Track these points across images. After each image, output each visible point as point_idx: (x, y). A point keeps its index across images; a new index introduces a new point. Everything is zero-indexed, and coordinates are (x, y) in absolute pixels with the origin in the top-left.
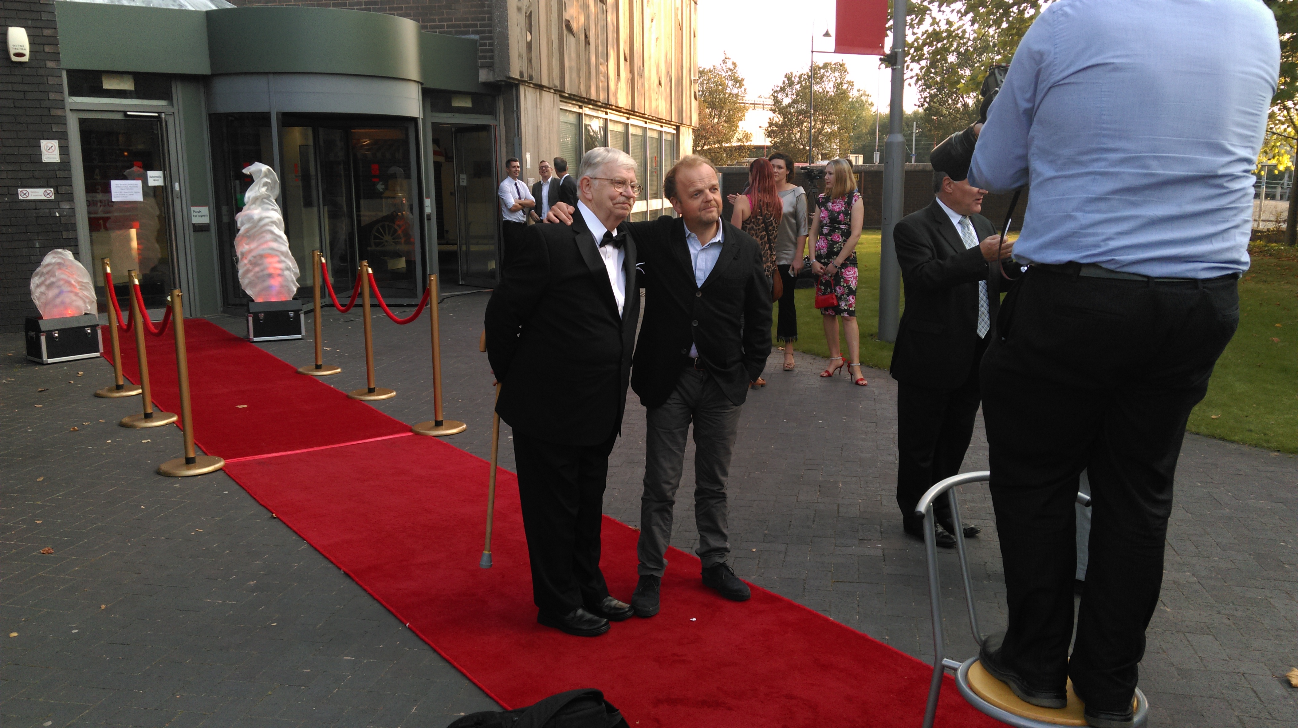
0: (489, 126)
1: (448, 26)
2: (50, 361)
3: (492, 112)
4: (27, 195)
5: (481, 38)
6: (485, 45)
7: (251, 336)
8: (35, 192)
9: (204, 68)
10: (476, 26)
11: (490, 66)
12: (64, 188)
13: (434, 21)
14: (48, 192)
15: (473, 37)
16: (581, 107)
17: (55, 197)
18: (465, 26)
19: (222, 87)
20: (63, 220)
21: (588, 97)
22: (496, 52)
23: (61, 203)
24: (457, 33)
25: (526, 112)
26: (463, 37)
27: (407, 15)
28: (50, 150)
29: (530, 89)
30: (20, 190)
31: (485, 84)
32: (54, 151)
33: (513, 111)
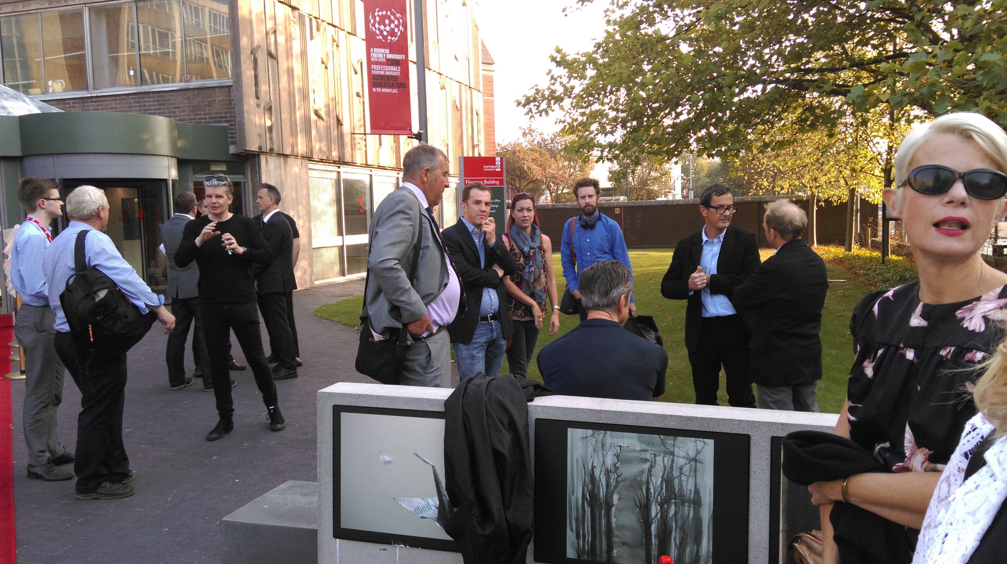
0: (240, 182)
1: (209, 118)
3: (243, 173)
5: (230, 125)
6: (232, 129)
9: (17, 152)
10: (226, 117)
11: (234, 143)
13: (200, 115)
15: (225, 124)
18: (220, 117)
22: (237, 134)
24: (215, 122)
25: (268, 172)
26: (218, 124)
29: (272, 157)
31: (233, 155)
33: (256, 172)
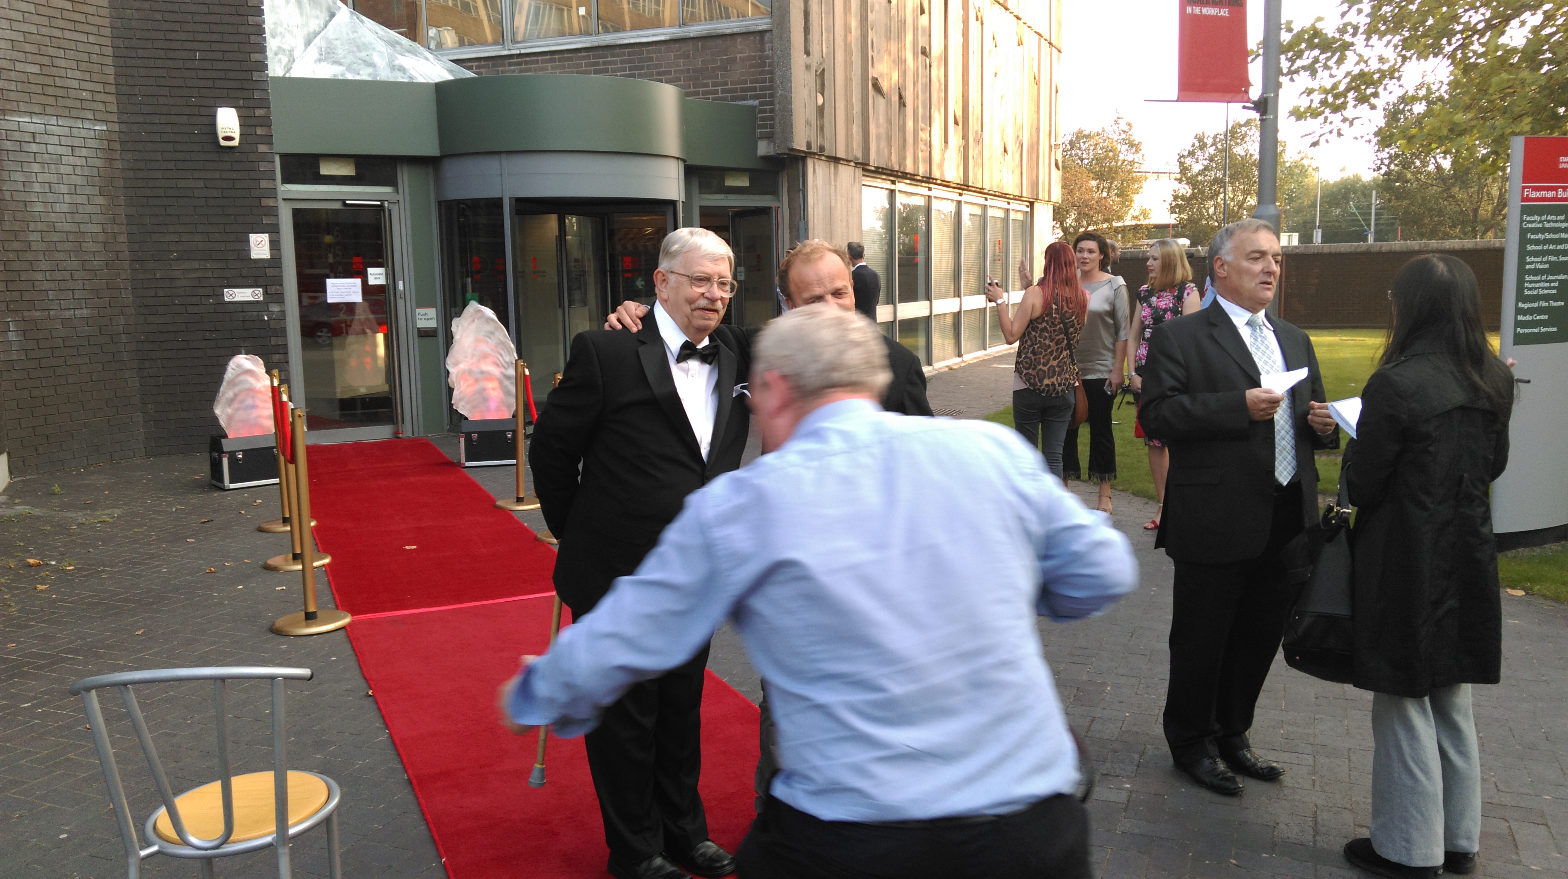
0: (770, 208)
1: (723, 91)
2: (233, 486)
3: (774, 192)
4: (233, 295)
5: (761, 104)
6: (765, 111)
7: (463, 461)
8: (242, 293)
9: (432, 149)
10: (755, 89)
11: (770, 137)
12: (273, 288)
13: (707, 85)
14: (257, 292)
15: (751, 102)
16: (893, 182)
17: (264, 298)
18: (743, 90)
19: (451, 169)
20: (273, 324)
21: (902, 170)
22: (777, 120)
23: (270, 305)
24: (734, 98)
25: (815, 190)
26: (740, 103)
27: (668, 82)
28: (260, 245)
29: (821, 163)
30: (226, 290)
31: (765, 158)
32: (264, 246)
33: (799, 191)
